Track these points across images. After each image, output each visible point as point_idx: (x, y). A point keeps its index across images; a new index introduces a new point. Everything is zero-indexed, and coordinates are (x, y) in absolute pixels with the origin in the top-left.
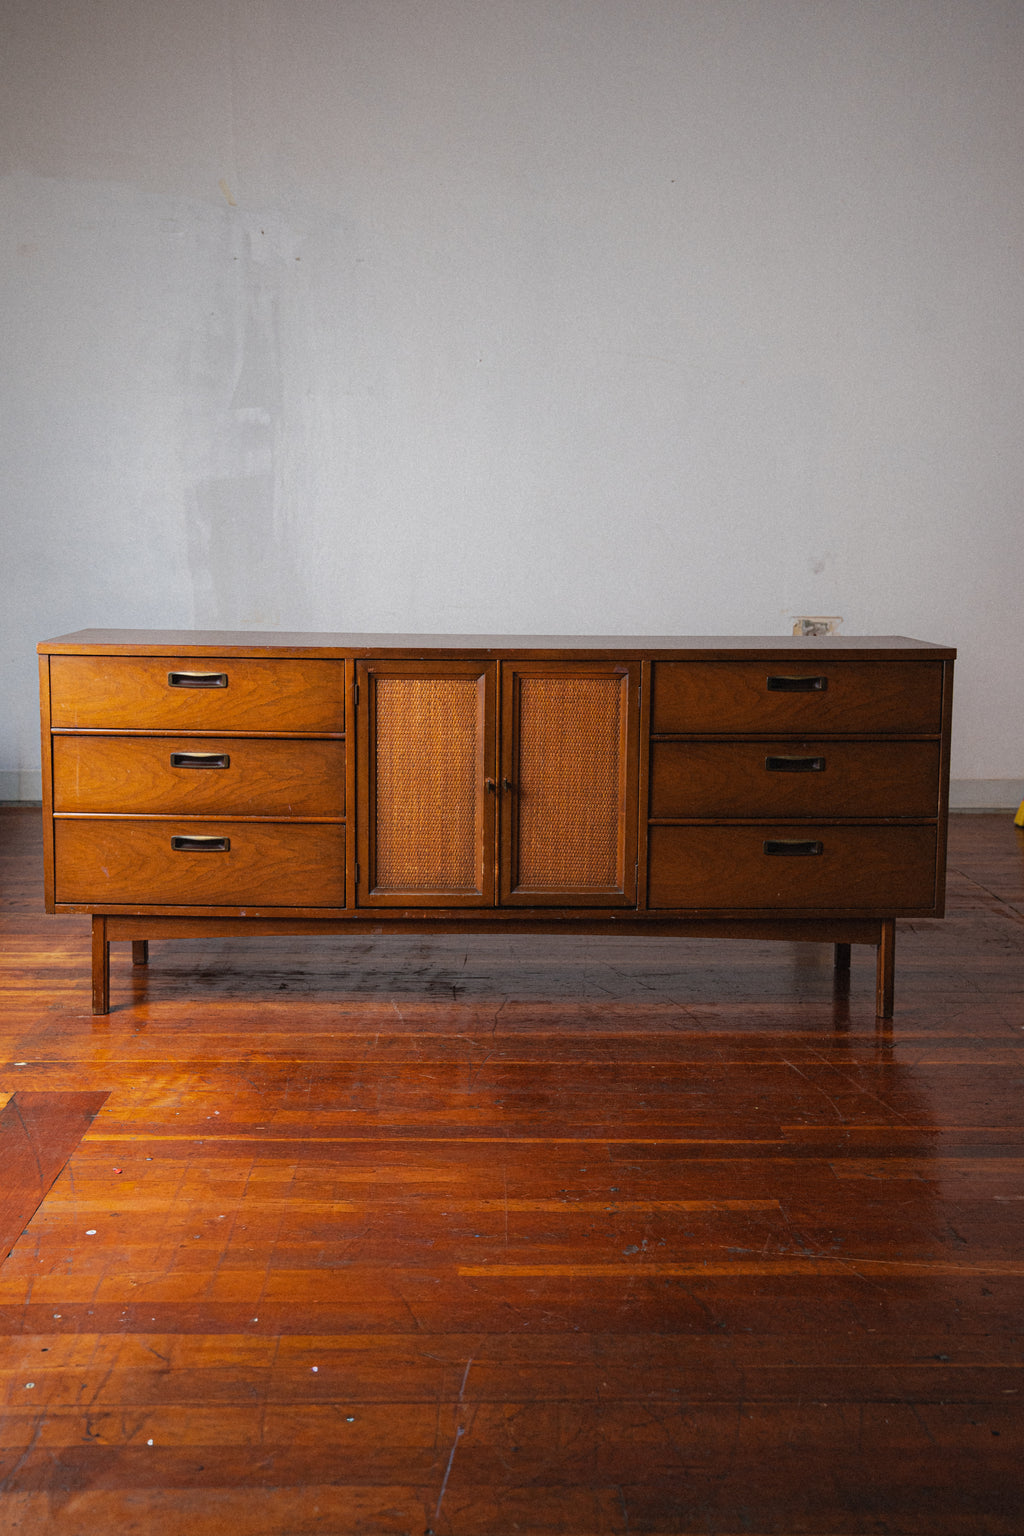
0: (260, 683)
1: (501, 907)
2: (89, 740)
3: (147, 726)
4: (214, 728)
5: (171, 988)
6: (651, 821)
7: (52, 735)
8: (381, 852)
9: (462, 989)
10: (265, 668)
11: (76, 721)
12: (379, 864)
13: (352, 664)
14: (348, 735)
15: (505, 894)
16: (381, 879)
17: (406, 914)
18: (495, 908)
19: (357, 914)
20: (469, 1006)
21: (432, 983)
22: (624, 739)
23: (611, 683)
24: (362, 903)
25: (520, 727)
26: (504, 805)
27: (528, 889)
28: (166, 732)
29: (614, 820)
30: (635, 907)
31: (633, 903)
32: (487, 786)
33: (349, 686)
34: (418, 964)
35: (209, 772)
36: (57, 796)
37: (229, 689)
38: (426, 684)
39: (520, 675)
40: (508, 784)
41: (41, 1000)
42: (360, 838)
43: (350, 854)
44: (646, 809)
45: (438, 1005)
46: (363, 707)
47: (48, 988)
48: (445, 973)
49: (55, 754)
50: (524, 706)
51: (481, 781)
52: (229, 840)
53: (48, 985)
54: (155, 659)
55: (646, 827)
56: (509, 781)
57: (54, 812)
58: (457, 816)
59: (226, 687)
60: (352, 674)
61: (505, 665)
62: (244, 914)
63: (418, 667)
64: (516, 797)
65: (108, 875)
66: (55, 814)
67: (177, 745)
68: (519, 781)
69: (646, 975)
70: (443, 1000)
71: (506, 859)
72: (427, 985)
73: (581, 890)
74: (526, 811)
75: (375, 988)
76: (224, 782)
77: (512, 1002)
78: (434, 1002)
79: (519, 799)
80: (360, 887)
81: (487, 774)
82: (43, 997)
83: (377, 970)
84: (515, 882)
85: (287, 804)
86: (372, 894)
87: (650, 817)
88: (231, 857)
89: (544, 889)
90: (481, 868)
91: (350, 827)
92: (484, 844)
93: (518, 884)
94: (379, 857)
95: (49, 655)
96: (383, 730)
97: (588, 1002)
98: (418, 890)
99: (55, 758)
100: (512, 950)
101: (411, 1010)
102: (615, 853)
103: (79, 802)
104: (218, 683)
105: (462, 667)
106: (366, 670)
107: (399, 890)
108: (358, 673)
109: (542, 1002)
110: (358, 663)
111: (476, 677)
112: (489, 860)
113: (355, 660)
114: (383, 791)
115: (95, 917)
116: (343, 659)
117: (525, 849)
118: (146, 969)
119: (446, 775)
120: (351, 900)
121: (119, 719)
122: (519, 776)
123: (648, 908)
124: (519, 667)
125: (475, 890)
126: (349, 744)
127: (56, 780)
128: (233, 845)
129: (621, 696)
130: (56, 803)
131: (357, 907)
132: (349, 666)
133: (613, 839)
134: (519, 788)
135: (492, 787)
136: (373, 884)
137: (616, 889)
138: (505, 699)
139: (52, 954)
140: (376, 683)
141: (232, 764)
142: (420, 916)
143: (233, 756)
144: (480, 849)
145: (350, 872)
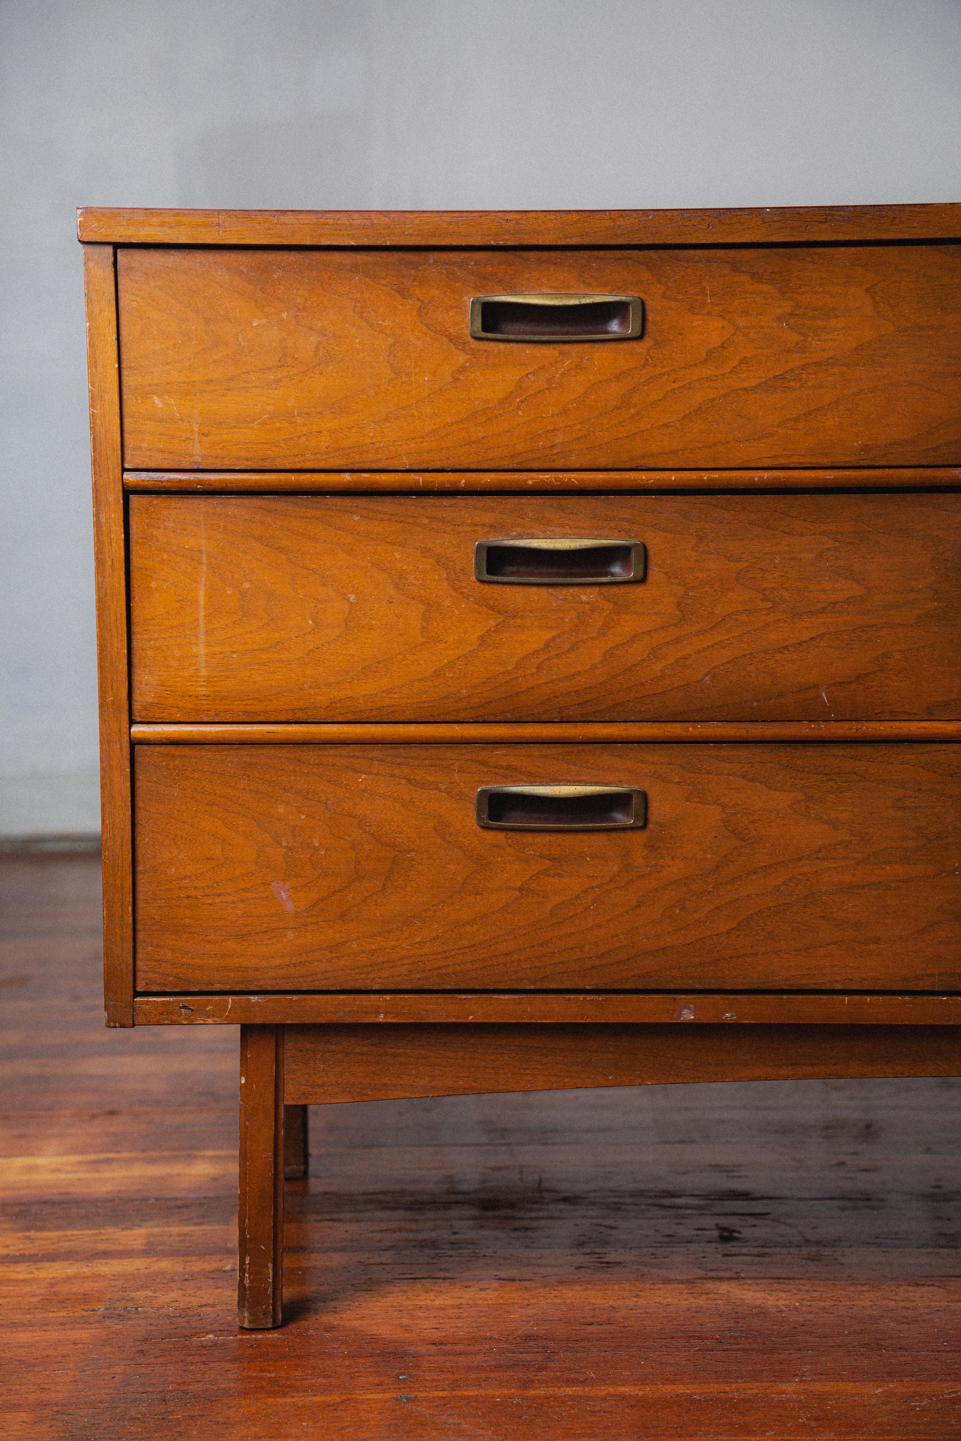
0: (742, 322)
2: (235, 507)
3: (405, 463)
4: (602, 462)
5: (423, 1245)
7: (128, 492)
10: (757, 277)
11: (197, 453)
28: (463, 480)
35: (587, 595)
36: (142, 677)
37: (648, 342)
41: (65, 1289)
47: (69, 1256)
49: (135, 549)
52: (644, 796)
53: (65, 1246)
54: (432, 256)
57: (132, 722)
59: (640, 337)
62: (688, 1016)
65: (290, 907)
66: (135, 729)
67: (488, 518)
76: (628, 625)
82: (68, 1279)
85: (816, 686)
88: (650, 847)
95: (117, 246)
99: (135, 560)
103: (204, 690)
104: (614, 326)
115: (249, 1031)
118: (304, 1192)
121: (324, 441)
127: (136, 629)
128: (659, 810)
130: (137, 696)
139: (39, 1161)
141: (654, 573)
143: (656, 542)
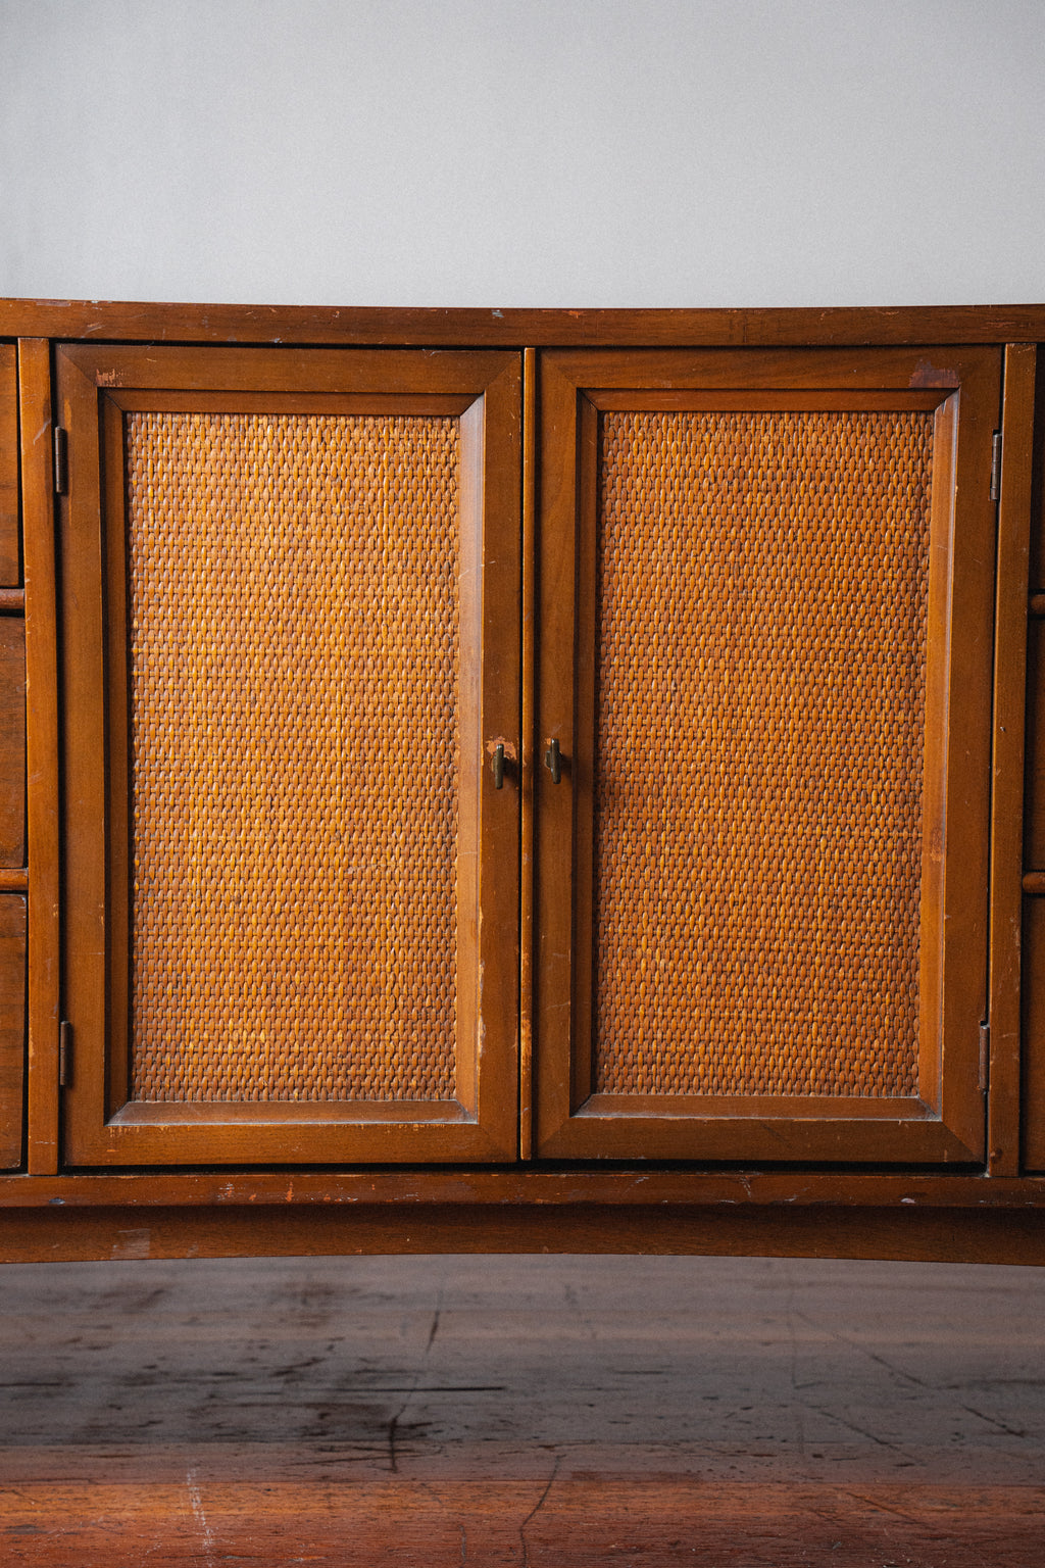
1: (539, 1163)
6: (1032, 879)
8: (148, 984)
9: (416, 1430)
12: (140, 1024)
13: (43, 354)
14: (35, 596)
15: (554, 1121)
16: (147, 1073)
17: (229, 1190)
18: (519, 1166)
19: (63, 1192)
20: (434, 1493)
21: (324, 1409)
22: (943, 612)
23: (901, 426)
24: (80, 1154)
25: (599, 573)
26: (549, 831)
27: (627, 1104)
29: (910, 875)
30: (983, 1169)
31: (975, 1154)
32: (494, 767)
33: (34, 431)
34: (289, 1341)
38: (295, 430)
39: (602, 401)
40: (563, 763)
42: (76, 938)
43: (44, 993)
44: (1015, 835)
45: (333, 1488)
46: (82, 504)
48: (368, 1373)
50: (614, 502)
51: (471, 747)
55: (1017, 898)
56: (566, 749)
58: (396, 864)
60: (42, 392)
61: (549, 363)
63: (268, 370)
64: (587, 809)
68: (597, 749)
69: (985, 1384)
70: (359, 1469)
71: (557, 1006)
72: (308, 1416)
73: (805, 1106)
74: (622, 848)
75: (142, 1431)
77: (577, 1476)
78: (325, 1478)
79: (597, 808)
80: (75, 1100)
81: (490, 729)
83: (163, 1367)
84: (586, 1081)
86: (117, 1123)
87: (1027, 867)
89: (677, 1105)
90: (472, 1035)
91: (43, 903)
92: (486, 955)
93: (594, 1088)
94: (140, 1001)
96: (152, 583)
97: (819, 1479)
98: (269, 1109)
100: (570, 1296)
101: (247, 1511)
102: (912, 987)
105: (412, 372)
106: (94, 380)
107: (207, 1109)
108: (62, 388)
109: (667, 1478)
110: (64, 353)
111: (453, 406)
112: (497, 1010)
113: (53, 342)
114: (155, 780)
116: (12, 341)
117: (616, 972)
119: (360, 733)
120: (42, 1142)
122: (597, 737)
123: (1024, 1171)
124: (594, 370)
125: (455, 1108)
126: (38, 625)
129: (934, 466)
131: (65, 1168)
132: (32, 361)
133: (904, 942)
134: (597, 771)
135: (509, 769)
136: (120, 1089)
137: (920, 1107)
138: (550, 481)
140: (126, 425)
142: (272, 1196)
144: (471, 974)
145: (43, 1053)
